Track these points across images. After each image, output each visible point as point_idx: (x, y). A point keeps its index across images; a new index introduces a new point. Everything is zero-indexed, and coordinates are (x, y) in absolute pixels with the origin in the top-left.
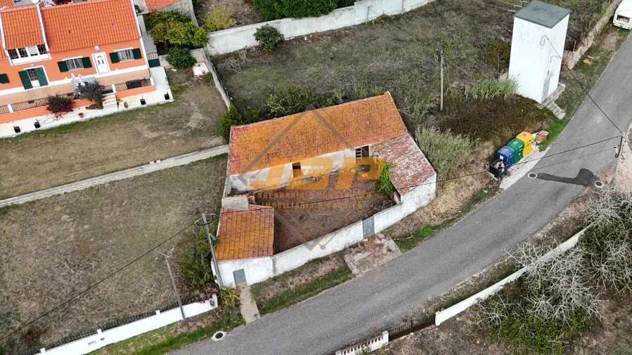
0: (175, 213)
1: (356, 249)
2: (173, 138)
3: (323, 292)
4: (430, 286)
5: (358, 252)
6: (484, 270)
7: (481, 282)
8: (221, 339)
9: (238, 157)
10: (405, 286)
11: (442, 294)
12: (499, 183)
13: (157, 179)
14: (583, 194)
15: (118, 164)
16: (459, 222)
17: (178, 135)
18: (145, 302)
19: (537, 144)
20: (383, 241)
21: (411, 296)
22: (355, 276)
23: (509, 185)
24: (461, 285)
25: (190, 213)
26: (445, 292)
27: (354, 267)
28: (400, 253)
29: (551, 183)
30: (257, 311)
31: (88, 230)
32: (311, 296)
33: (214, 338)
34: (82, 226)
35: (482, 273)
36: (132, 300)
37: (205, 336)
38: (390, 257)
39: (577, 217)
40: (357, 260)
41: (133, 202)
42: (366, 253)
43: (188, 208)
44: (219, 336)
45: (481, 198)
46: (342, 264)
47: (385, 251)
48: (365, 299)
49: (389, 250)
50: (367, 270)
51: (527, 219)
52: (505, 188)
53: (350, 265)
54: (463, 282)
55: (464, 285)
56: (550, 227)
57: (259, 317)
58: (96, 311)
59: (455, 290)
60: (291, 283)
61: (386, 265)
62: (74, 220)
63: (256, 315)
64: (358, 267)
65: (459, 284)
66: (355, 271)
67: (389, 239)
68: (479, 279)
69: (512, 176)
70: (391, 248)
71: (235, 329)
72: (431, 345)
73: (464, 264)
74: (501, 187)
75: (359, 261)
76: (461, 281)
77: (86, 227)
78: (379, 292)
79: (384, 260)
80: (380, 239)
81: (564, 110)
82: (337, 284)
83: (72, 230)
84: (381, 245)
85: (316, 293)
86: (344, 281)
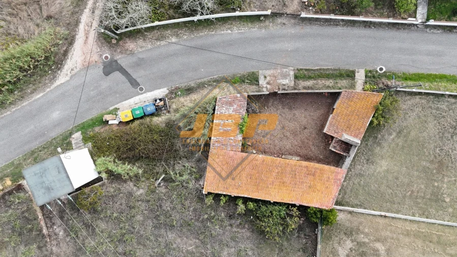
0: (381, 167)
1: (284, 87)
2: (367, 235)
3: (316, 68)
4: (258, 38)
5: (284, 85)
6: (223, 32)
7: (229, 26)
8: (381, 67)
9: (335, 182)
10: (272, 46)
11: (256, 29)
12: (167, 96)
13: (384, 205)
14: (123, 55)
15: (408, 226)
16: (212, 77)
17: (362, 236)
18: (416, 107)
19: (116, 115)
20: (265, 86)
21: (272, 38)
22: (294, 70)
23: (162, 90)
24: (241, 30)
25: (373, 163)
26: (253, 30)
27: (291, 76)
28: (260, 72)
29: (134, 76)
30: (356, 74)
31: (435, 181)
32: (324, 69)
33: (384, 70)
34: (438, 185)
35: (225, 31)
36: (422, 112)
37: (388, 74)
38: (268, 73)
39: (141, 40)
40: (287, 80)
41: (403, 191)
42: (280, 82)
43: (373, 167)
44: (381, 69)
45: (186, 90)
46: (297, 81)
47: (268, 78)
48: (297, 50)
49: (265, 77)
50: (285, 70)
51: (172, 56)
52: (166, 89)
53: (292, 78)
54: (239, 31)
55: (240, 28)
56: (163, 43)
57: (357, 70)
58: (443, 114)
59: (246, 28)
60: (331, 83)
61: (273, 68)
62: (442, 194)
63: (358, 72)
64: (289, 75)
65: (243, 31)
66: (292, 73)
67: (262, 85)
68: (229, 29)
69: (153, 98)
70: (263, 79)
71: (371, 69)
72: (279, 3)
73: (231, 43)
74: (168, 91)
75: (286, 79)
76: (240, 32)
77: (436, 184)
78: (287, 51)
79: (272, 72)
80: (266, 87)
81: (71, 139)
82: (306, 70)
83: (445, 186)
84: (268, 83)
85: (320, 69)
86: (301, 69)
